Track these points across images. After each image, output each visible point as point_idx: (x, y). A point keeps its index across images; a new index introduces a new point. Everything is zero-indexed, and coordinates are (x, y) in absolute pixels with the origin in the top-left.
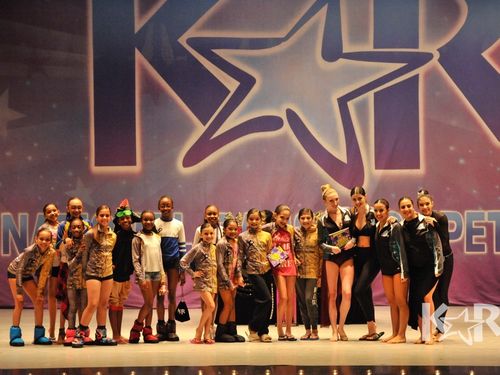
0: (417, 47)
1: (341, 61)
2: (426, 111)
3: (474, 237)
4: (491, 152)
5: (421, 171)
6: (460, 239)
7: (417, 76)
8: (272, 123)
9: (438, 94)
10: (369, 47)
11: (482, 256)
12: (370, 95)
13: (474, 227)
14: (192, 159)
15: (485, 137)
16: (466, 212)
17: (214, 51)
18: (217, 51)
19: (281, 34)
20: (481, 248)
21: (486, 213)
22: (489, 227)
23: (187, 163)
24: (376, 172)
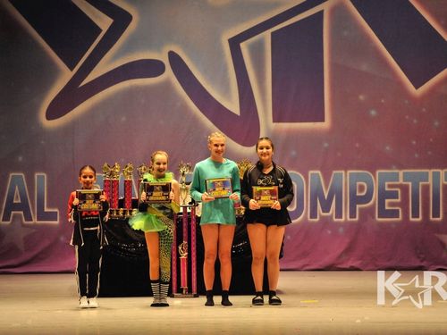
3: (387, 201)
4: (407, 102)
5: (325, 125)
6: (371, 203)
7: (321, 13)
8: (153, 68)
9: (346, 33)
11: (396, 223)
12: (267, 35)
13: (387, 189)
14: (55, 111)
15: (400, 84)
16: (378, 172)
20: (395, 213)
21: (401, 173)
22: (405, 189)
23: (51, 114)
24: (273, 126)
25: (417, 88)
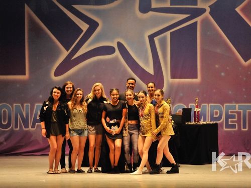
0: (197, 5)
1: (151, 13)
2: (201, 44)
3: (230, 120)
4: (240, 69)
5: (198, 80)
6: (222, 120)
7: (196, 23)
8: (109, 50)
9: (209, 33)
10: (168, 5)
11: (234, 131)
12: (168, 34)
13: (229, 114)
14: (59, 72)
15: (237, 60)
16: (225, 105)
17: (74, 6)
18: (75, 6)
20: (234, 126)
21: (237, 105)
22: (239, 113)
23: (56, 74)
24: (171, 80)
25: (246, 61)
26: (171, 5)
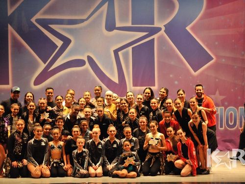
0: (154, 24)
1: (115, 31)
2: (158, 57)
10: (129, 24)
17: (50, 25)
18: (51, 26)
19: (84, 17)
26: (132, 24)
